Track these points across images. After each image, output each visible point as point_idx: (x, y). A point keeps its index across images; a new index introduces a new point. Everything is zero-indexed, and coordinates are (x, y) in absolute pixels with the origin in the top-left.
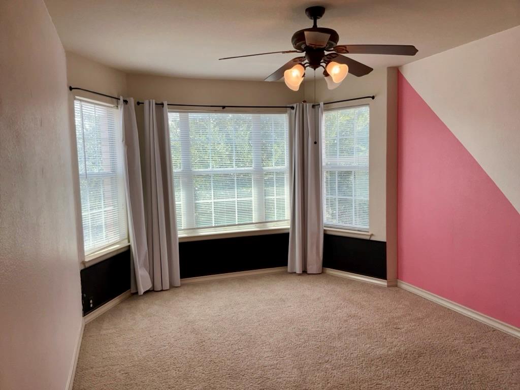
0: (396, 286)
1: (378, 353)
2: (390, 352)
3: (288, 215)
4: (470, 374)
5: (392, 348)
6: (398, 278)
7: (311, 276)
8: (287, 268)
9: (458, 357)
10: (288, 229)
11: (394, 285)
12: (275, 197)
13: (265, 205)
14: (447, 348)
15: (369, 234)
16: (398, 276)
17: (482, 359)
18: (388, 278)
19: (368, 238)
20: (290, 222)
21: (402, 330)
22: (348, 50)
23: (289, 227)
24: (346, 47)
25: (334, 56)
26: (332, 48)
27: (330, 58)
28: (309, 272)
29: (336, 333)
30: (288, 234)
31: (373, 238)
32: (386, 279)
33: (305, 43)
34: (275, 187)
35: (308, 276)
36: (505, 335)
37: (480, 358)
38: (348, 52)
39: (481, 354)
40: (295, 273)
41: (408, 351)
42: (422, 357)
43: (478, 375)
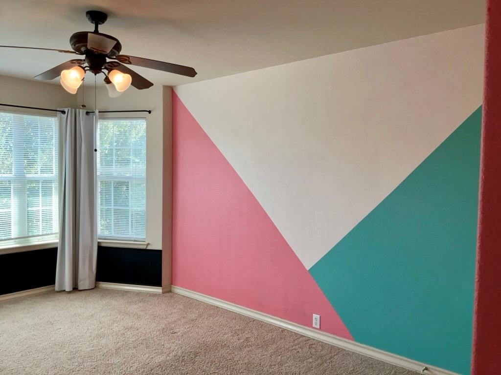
0: (170, 291)
1: (157, 361)
2: (168, 358)
3: (56, 227)
4: (239, 364)
5: (170, 353)
6: (172, 284)
7: (83, 292)
8: (55, 286)
9: (228, 351)
10: (56, 243)
11: (168, 291)
12: (40, 208)
13: (27, 218)
14: (218, 344)
15: (146, 243)
16: (172, 282)
17: (247, 348)
18: (162, 285)
19: (144, 247)
20: (58, 235)
21: (178, 334)
22: (131, 61)
23: (57, 241)
24: (129, 58)
25: (115, 64)
26: (113, 56)
27: (112, 66)
28: (80, 288)
29: (113, 349)
30: (56, 249)
31: (149, 248)
32: (161, 286)
33: (86, 46)
34: (41, 197)
35: (79, 293)
36: (262, 323)
37: (245, 347)
38: (130, 63)
39: (246, 344)
40: (65, 291)
41: (186, 353)
42: (198, 357)
43: (245, 363)
